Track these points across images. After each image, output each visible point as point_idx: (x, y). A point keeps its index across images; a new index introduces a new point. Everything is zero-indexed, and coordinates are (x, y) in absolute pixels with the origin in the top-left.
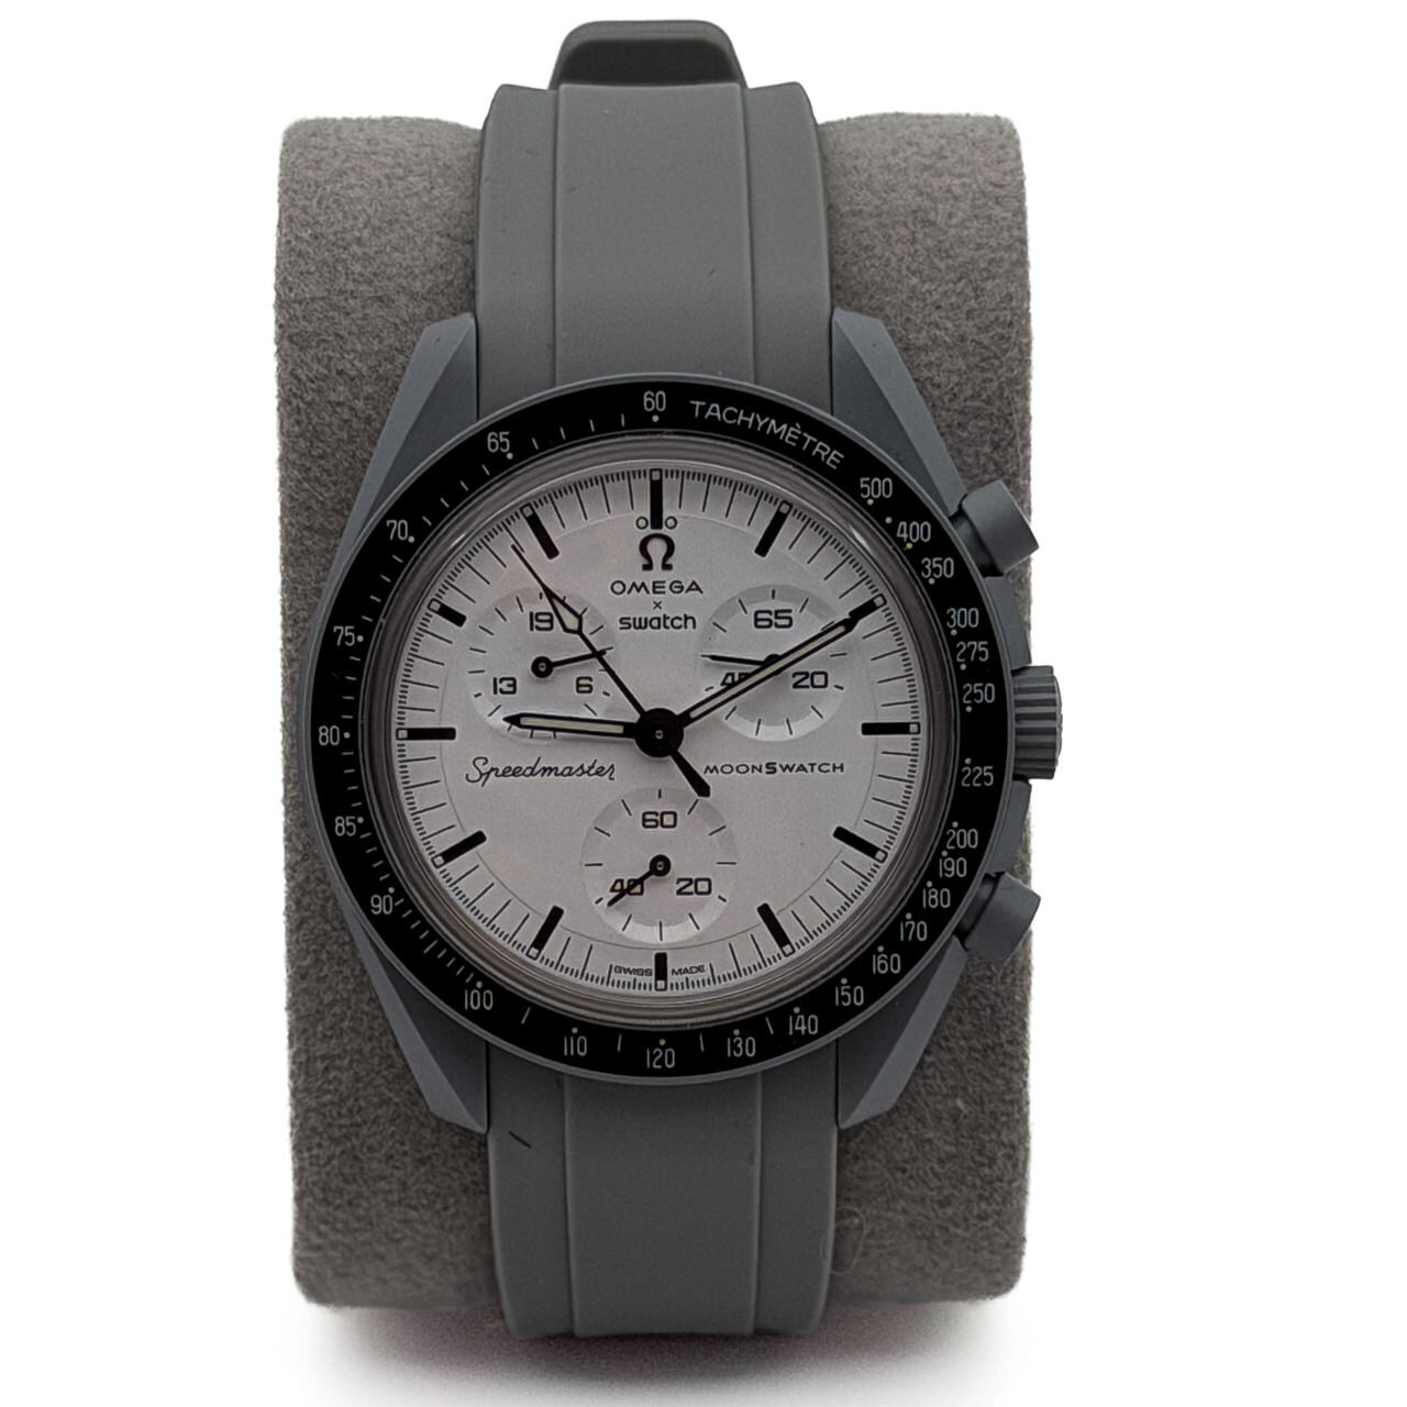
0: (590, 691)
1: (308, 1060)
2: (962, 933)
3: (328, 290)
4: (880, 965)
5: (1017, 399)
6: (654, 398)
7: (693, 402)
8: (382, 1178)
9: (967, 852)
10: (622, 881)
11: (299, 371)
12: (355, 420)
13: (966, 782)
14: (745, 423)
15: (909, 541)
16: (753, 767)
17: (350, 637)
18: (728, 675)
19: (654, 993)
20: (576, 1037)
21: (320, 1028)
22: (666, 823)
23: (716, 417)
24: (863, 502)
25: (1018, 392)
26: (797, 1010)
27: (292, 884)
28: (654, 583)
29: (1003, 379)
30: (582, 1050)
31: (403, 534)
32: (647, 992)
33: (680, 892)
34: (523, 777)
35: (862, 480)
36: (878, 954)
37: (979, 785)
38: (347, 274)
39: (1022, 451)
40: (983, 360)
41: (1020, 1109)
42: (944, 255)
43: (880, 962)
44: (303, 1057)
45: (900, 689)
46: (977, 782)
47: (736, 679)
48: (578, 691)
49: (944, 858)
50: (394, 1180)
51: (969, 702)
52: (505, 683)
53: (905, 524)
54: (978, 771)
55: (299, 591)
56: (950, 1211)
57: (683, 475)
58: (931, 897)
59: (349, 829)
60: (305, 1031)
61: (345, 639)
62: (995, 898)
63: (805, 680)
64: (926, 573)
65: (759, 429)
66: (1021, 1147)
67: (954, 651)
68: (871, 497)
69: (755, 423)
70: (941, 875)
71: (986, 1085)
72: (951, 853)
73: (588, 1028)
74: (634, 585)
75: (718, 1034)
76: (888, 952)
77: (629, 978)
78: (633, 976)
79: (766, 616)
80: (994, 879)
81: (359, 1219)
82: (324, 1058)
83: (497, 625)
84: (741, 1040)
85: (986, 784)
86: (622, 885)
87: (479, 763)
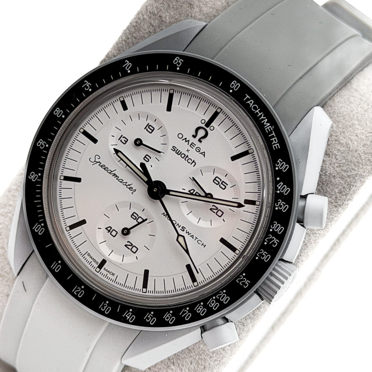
0: (147, 162)
4: (167, 317)
6: (236, 85)
7: (246, 95)
9: (221, 303)
10: (111, 228)
13: (238, 280)
14: (257, 114)
15: (280, 190)
16: (178, 224)
17: (88, 87)
18: (193, 189)
19: (94, 270)
20: (59, 264)
22: (138, 220)
23: (250, 105)
24: (275, 167)
26: (131, 310)
28: (192, 143)
30: (57, 270)
31: (127, 68)
32: (92, 269)
33: (126, 246)
34: (106, 171)
35: (280, 160)
36: (169, 313)
37: (242, 285)
43: (168, 316)
45: (243, 237)
46: (242, 283)
47: (194, 193)
48: (144, 159)
49: (213, 299)
51: (259, 256)
52: (124, 139)
53: (282, 184)
54: (244, 280)
57: (227, 117)
58: (199, 308)
59: (42, 146)
61: (86, 87)
62: (221, 327)
63: (215, 210)
64: (277, 204)
65: (260, 119)
67: (267, 236)
68: (278, 167)
69: (261, 116)
70: (208, 303)
72: (216, 299)
73: (64, 264)
74: (186, 139)
75: (101, 298)
76: (173, 315)
77: (90, 260)
78: (92, 260)
79: (219, 180)
80: (226, 320)
83: (135, 119)
84: (107, 306)
85: (244, 286)
86: (110, 229)
87: (97, 157)
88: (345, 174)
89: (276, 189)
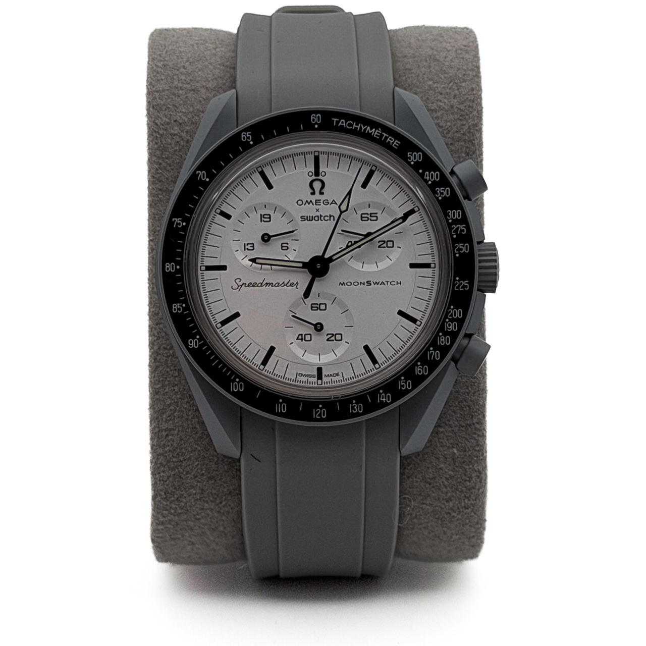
0: (287, 249)
1: (159, 431)
2: (455, 360)
3: (170, 87)
4: (419, 370)
5: (477, 133)
6: (316, 117)
7: (333, 119)
8: (192, 487)
9: (457, 320)
10: (302, 335)
11: (157, 121)
12: (182, 142)
13: (457, 288)
14: (356, 128)
15: (430, 180)
16: (361, 283)
17: (180, 223)
18: (349, 241)
19: (316, 385)
20: (281, 403)
21: (164, 416)
22: (321, 308)
23: (343, 126)
24: (409, 163)
25: (477, 130)
26: (381, 391)
27: (152, 350)
28: (316, 200)
29: (470, 124)
30: (284, 410)
31: (204, 178)
32: (313, 385)
33: (328, 340)
34: (257, 287)
35: (409, 153)
36: (418, 366)
37: (462, 289)
38: (179, 80)
39: (479, 157)
40: (461, 116)
41: (483, 454)
42: (443, 72)
43: (419, 369)
44: (157, 430)
45: (426, 248)
46: (461, 288)
47: (353, 242)
48: (282, 249)
49: (447, 323)
50: (198, 488)
51: (457, 252)
52: (249, 245)
53: (428, 173)
54: (462, 283)
55: (157, 218)
56: (451, 504)
57: (328, 154)
58: (441, 340)
59: (179, 309)
60: (157, 418)
61: (177, 224)
62: (469, 345)
63: (384, 244)
64: (438, 194)
65: (362, 131)
66: (483, 472)
67: (451, 229)
68: (412, 161)
69: (361, 128)
70: (446, 329)
71: (466, 442)
72: (450, 320)
73: (287, 399)
74: (307, 201)
75: (345, 402)
76: (422, 365)
77: (305, 379)
78: (307, 378)
79: (366, 216)
80: (469, 336)
81: (182, 508)
82: (166, 430)
83: (246, 220)
84: (356, 405)
85: (466, 289)
86: (302, 337)
87: (237, 281)
88: (458, 135)
89: (426, 181)
